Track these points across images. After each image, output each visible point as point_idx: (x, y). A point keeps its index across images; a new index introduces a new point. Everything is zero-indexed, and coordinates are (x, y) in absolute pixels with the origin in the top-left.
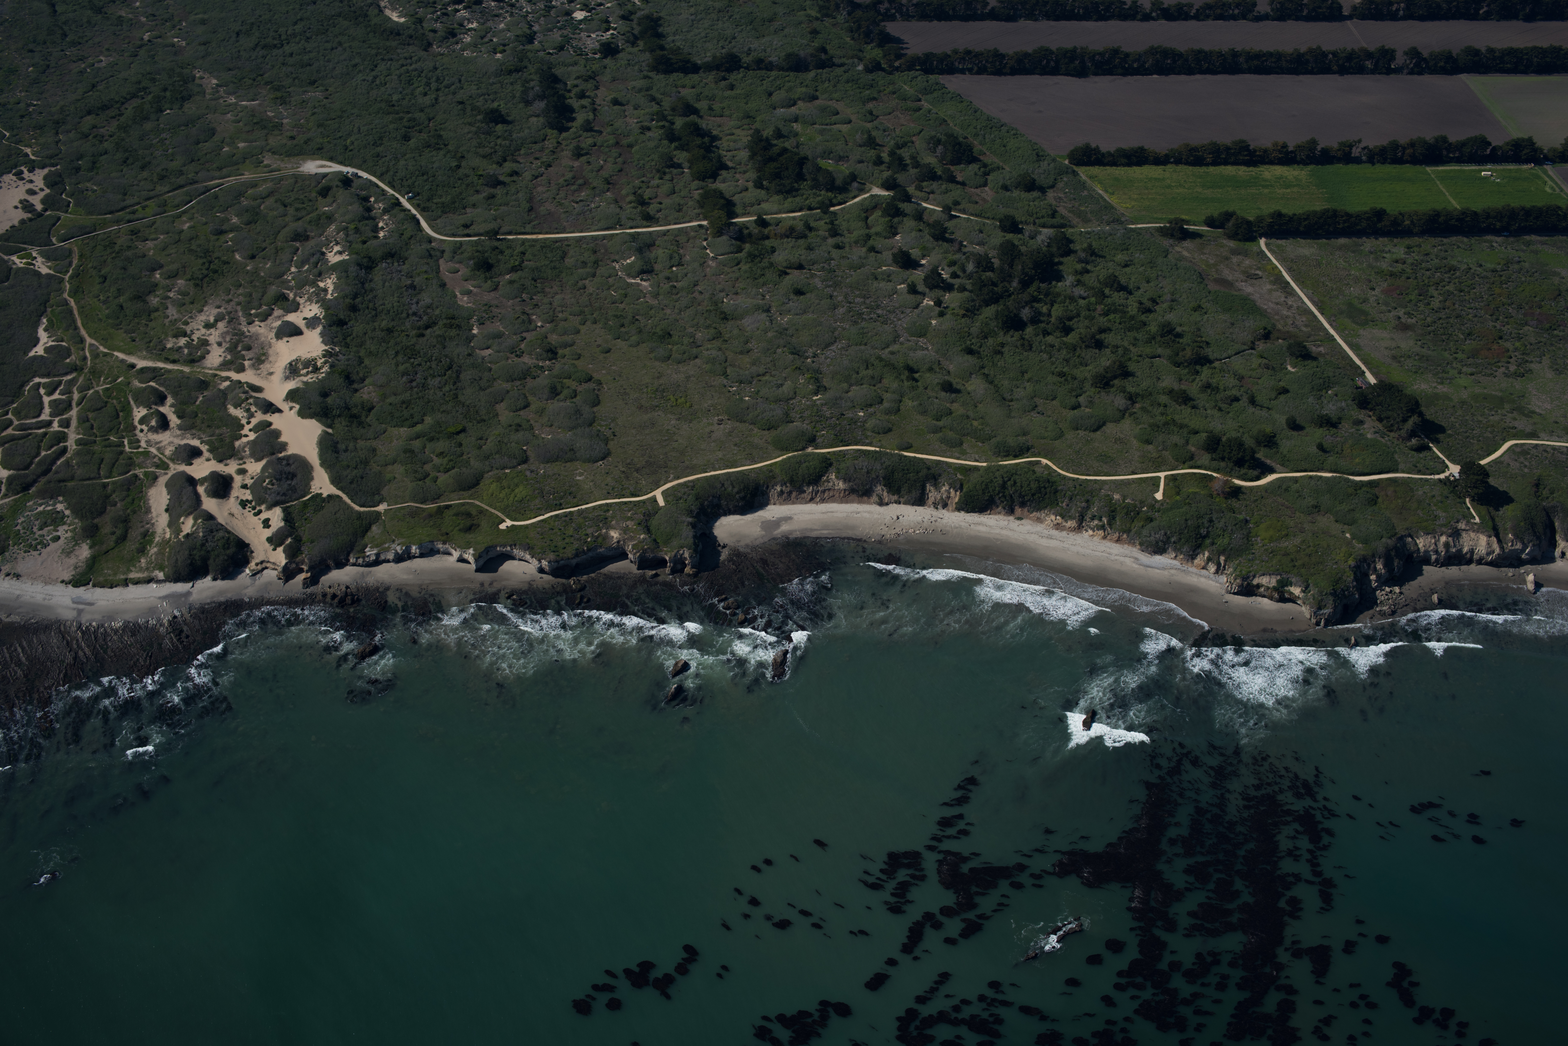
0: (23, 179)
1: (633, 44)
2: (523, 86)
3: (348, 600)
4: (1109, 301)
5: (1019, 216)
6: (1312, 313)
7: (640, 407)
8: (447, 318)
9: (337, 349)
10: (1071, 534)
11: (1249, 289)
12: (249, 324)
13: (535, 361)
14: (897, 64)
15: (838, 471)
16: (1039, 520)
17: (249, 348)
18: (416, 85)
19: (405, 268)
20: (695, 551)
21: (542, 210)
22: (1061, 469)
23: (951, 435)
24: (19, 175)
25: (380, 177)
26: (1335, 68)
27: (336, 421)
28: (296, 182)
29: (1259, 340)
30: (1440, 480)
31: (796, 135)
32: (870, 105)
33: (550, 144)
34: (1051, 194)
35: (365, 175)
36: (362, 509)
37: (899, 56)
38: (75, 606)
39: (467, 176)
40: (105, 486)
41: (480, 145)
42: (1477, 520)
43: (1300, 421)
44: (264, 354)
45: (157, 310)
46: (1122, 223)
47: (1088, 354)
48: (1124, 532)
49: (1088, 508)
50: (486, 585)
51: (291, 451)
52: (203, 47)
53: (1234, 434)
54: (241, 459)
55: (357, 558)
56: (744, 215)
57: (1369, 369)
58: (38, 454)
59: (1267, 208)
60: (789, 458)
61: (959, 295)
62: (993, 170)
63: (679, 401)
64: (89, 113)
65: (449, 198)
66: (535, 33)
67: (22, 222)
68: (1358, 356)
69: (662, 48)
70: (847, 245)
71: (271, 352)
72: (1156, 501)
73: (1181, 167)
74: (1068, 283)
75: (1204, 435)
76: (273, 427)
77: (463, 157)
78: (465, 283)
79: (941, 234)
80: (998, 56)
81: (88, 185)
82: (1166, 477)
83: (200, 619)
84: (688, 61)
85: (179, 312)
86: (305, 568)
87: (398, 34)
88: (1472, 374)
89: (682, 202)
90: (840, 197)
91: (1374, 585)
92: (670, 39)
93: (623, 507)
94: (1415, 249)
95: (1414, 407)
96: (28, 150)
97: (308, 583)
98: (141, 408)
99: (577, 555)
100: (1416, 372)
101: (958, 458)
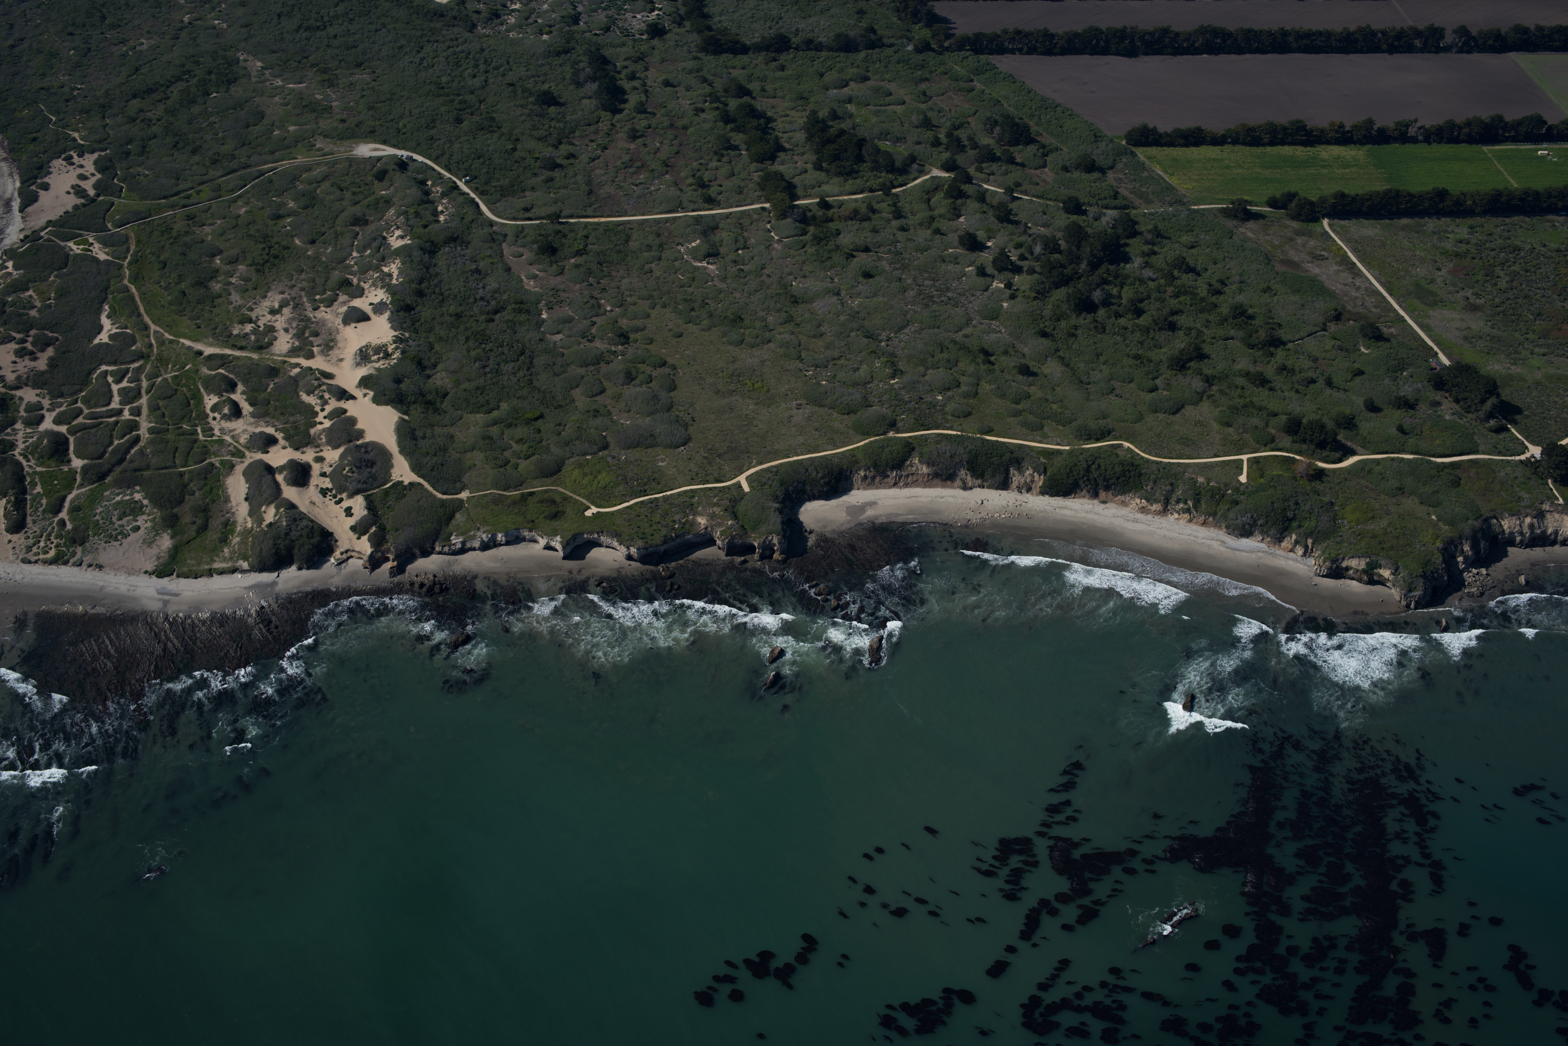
0: (73, 164)
1: (680, 25)
2: (572, 67)
3: (437, 589)
4: (1179, 282)
5: (1084, 199)
6: (1381, 294)
7: (717, 392)
8: (516, 303)
9: (407, 335)
10: (1156, 518)
11: (1316, 270)
12: (315, 309)
13: (607, 346)
14: (946, 44)
15: (921, 456)
16: (1124, 504)
17: (316, 334)
18: (464, 67)
19: (469, 252)
20: (784, 537)
21: (602, 192)
22: (1144, 452)
23: (1031, 418)
24: (69, 159)
25: (436, 160)
26: (1385, 47)
27: (411, 408)
28: (351, 166)
29: (1331, 321)
30: (1521, 461)
31: (851, 116)
32: (923, 86)
33: (604, 126)
34: (1111, 175)
35: (420, 158)
36: (445, 497)
37: (948, 36)
38: (160, 597)
39: (524, 159)
40: (182, 475)
41: (534, 128)
42: (1561, 501)
43: (1378, 403)
44: (332, 340)
45: (220, 296)
46: (1184, 204)
47: (1162, 336)
48: (1210, 515)
49: (1173, 491)
50: (575, 572)
51: (368, 438)
52: (245, 30)
53: (1313, 417)
54: (318, 446)
55: (443, 547)
56: (805, 197)
57: (1441, 350)
58: (111, 443)
59: (1329, 189)
60: (871, 442)
61: (1029, 277)
62: (1051, 151)
63: (756, 385)
64: (135, 96)
65: (507, 181)
66: (580, 14)
67: (76, 207)
68: (1429, 337)
69: (710, 29)
70: (912, 227)
71: (339, 338)
72: (1241, 484)
73: (1238, 148)
74: (1136, 265)
75: (1284, 418)
76: (348, 414)
77: (518, 140)
78: (530, 267)
79: (1005, 216)
80: (1048, 36)
81: (140, 169)
82: (1248, 460)
83: (288, 609)
84: (737, 42)
85: (242, 298)
86: (391, 557)
87: (442, 15)
88: (1544, 355)
89: (742, 184)
90: (901, 179)
91: (1462, 566)
92: (717, 19)
93: (709, 493)
94: (1478, 229)
95: (1492, 387)
96: (76, 135)
97: (394, 572)
98: (212, 396)
99: (665, 542)
100: (1488, 353)
101: (1040, 442)
